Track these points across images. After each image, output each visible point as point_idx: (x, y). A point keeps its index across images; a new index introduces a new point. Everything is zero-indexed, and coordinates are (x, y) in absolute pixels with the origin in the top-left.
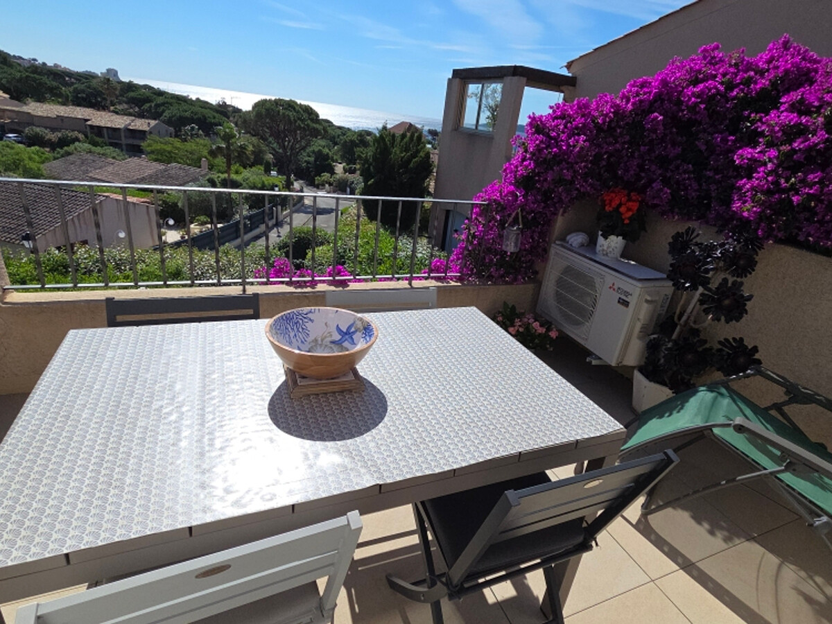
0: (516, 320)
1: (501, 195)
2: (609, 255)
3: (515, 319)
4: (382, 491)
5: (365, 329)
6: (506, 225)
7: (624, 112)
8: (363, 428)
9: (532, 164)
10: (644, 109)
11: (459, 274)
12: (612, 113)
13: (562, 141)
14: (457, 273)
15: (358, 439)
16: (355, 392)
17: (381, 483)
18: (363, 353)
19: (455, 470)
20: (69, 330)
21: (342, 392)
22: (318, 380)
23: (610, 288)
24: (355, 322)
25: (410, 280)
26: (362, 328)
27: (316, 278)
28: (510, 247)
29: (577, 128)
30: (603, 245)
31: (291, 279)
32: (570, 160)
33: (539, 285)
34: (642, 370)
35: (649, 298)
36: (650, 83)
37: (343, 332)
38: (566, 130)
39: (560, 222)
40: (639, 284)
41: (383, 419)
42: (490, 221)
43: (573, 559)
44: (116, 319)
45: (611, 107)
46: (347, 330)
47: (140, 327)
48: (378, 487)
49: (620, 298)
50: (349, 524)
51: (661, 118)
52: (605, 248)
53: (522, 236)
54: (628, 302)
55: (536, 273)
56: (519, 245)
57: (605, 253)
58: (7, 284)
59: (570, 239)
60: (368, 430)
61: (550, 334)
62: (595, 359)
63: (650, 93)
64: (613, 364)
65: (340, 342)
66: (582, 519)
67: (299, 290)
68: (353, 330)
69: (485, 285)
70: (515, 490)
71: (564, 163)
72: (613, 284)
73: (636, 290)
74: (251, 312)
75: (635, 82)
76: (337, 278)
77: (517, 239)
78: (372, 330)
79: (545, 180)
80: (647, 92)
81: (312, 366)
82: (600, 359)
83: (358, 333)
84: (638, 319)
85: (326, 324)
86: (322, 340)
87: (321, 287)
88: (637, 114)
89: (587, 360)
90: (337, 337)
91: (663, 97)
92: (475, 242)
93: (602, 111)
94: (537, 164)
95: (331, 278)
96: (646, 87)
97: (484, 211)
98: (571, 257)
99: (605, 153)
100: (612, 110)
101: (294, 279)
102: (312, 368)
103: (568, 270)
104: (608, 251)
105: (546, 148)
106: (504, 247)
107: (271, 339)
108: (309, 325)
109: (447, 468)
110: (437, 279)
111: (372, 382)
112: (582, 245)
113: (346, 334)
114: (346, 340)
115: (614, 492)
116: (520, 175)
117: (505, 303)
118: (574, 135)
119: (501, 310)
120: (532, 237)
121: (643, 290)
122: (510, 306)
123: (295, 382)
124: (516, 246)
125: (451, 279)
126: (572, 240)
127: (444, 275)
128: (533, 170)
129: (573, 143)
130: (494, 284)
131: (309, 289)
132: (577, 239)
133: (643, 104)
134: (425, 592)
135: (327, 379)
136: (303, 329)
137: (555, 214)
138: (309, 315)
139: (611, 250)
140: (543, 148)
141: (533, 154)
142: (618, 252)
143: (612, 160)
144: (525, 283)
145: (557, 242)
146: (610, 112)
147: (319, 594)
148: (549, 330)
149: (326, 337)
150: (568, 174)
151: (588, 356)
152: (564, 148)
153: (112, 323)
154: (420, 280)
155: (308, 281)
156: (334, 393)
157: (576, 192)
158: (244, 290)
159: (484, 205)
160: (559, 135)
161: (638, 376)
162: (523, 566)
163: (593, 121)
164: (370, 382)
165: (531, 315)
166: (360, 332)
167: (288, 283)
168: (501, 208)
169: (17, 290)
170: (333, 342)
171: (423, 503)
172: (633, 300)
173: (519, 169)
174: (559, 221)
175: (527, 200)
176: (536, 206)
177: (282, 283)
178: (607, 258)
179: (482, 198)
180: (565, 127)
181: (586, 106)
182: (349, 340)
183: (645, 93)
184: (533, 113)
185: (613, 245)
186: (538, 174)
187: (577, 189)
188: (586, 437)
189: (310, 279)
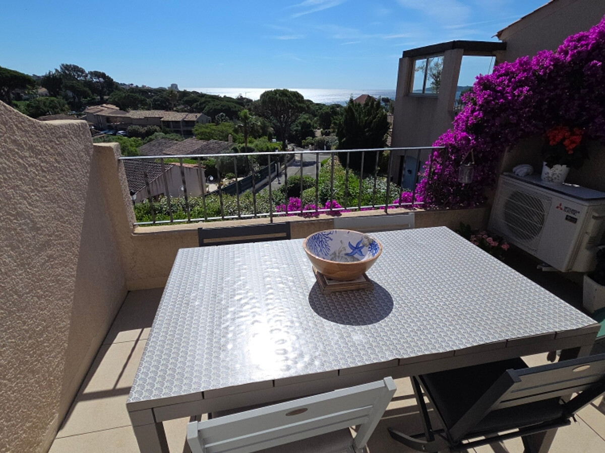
0: (472, 236)
1: (455, 140)
2: (554, 180)
3: (470, 236)
4: (400, 364)
5: (371, 244)
6: (461, 163)
7: (563, 63)
8: (378, 317)
9: (481, 114)
10: (582, 59)
11: (422, 203)
12: (552, 65)
13: (507, 93)
14: (421, 201)
15: (377, 325)
16: (367, 291)
17: (400, 358)
18: (371, 262)
19: (455, 351)
20: (179, 249)
21: (358, 290)
22: (340, 281)
23: (558, 207)
24: (362, 240)
25: (386, 208)
26: (368, 244)
27: (319, 210)
28: (465, 180)
29: (520, 81)
30: (548, 173)
31: (302, 212)
32: (515, 108)
33: (489, 207)
34: (591, 275)
35: (596, 215)
36: (587, 37)
37: (354, 247)
38: (510, 84)
39: (506, 158)
40: (586, 204)
41: (391, 310)
42: (446, 161)
43: (549, 431)
44: (203, 242)
45: (551, 60)
46: (356, 246)
47: (219, 246)
48: (397, 361)
49: (567, 216)
50: (386, 386)
51: (600, 64)
52: (550, 175)
53: (475, 170)
54: (576, 219)
55: (486, 199)
56: (472, 178)
57: (550, 179)
58: (135, 222)
59: (516, 170)
60: (382, 318)
61: (502, 246)
62: (545, 266)
63: (587, 45)
64: (563, 270)
65: (353, 254)
66: (558, 398)
67: (307, 219)
68: (361, 245)
69: (445, 210)
70: (515, 370)
71: (510, 110)
72: (561, 205)
73: (583, 209)
74: (284, 235)
75: (572, 38)
76: (333, 209)
77: (470, 173)
78: (376, 245)
79: (494, 125)
80: (585, 45)
81: (338, 271)
82: (549, 266)
83: (365, 247)
84: (587, 233)
85: (341, 241)
86: (339, 254)
87: (322, 217)
88: (575, 63)
89: (538, 268)
90: (349, 251)
91: (601, 46)
92: (435, 178)
93: (543, 65)
94: (485, 113)
95: (329, 210)
96: (583, 40)
97: (443, 153)
98: (518, 185)
99: (546, 99)
100: (552, 63)
101: (303, 211)
102: (338, 273)
103: (516, 195)
104: (553, 178)
105: (494, 100)
106: (459, 179)
107: (309, 253)
108: (329, 242)
109: (448, 349)
110: (406, 207)
111: (378, 283)
112: (527, 174)
113: (356, 248)
114: (356, 252)
115: (591, 378)
116: (470, 124)
117: (461, 223)
118: (518, 87)
119: (458, 229)
120: (483, 171)
121: (591, 207)
122: (466, 225)
123: (325, 283)
124: (470, 178)
125: (417, 207)
126: (518, 171)
127: (411, 204)
128: (482, 119)
129: (518, 93)
130: (452, 209)
131: (314, 218)
132: (522, 170)
133: (581, 55)
134: (426, 444)
135: (347, 281)
136: (326, 245)
137: (502, 151)
138: (330, 236)
139: (556, 176)
140: (491, 100)
141: (481, 106)
142: (562, 179)
143: (553, 103)
144: (477, 207)
145: (505, 173)
146: (550, 65)
147: (352, 437)
148: (500, 243)
149: (341, 251)
150: (513, 119)
151: (538, 264)
152: (510, 98)
153: (202, 245)
154: (393, 208)
155: (313, 213)
156: (352, 290)
157: (521, 132)
158: (271, 221)
159: (442, 149)
160: (504, 89)
161: (587, 280)
162: (500, 434)
163: (534, 74)
164: (376, 283)
165: (485, 232)
166: (367, 247)
167: (299, 215)
168: (456, 150)
169: (139, 225)
170: (347, 254)
171: (420, 376)
172: (581, 218)
173: (470, 119)
174: (505, 155)
175: (478, 142)
176: (485, 146)
177: (295, 214)
178: (552, 183)
179: (440, 143)
180: (510, 81)
181: (527, 63)
182: (359, 252)
183: (582, 46)
184: (481, 75)
185: (557, 172)
186: (487, 121)
187: (522, 130)
188: (563, 329)
189: (314, 211)
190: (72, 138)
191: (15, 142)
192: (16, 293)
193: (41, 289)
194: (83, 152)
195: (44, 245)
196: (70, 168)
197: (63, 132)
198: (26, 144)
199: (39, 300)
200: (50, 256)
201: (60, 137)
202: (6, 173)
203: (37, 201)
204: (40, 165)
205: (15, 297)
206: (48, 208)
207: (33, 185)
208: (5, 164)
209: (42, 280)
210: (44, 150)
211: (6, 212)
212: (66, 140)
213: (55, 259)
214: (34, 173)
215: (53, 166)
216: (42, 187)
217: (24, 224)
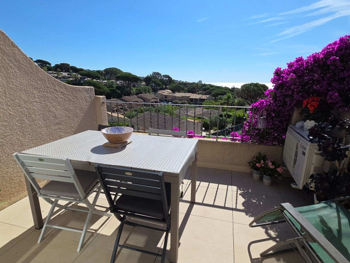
0: (261, 161)
4: (91, 164)
11: (241, 138)
19: (110, 165)
23: (301, 146)
39: (295, 117)
40: (309, 143)
48: (89, 162)
51: (337, 58)
53: (267, 121)
54: (305, 153)
56: (265, 125)
59: (297, 124)
61: (277, 169)
62: (294, 185)
72: (301, 144)
73: (308, 147)
82: (297, 185)
84: (312, 163)
89: (291, 185)
121: (311, 146)
130: (259, 144)
145: (290, 126)
148: (277, 167)
151: (292, 183)
190: (83, 92)
191: (55, 90)
192: (41, 134)
193: (52, 137)
194: (88, 97)
195: (58, 124)
196: (78, 101)
197: (79, 89)
198: (60, 91)
199: (50, 140)
200: (59, 128)
201: (77, 91)
202: (49, 98)
203: (59, 109)
204: (64, 98)
205: (40, 135)
206: (64, 112)
207: (59, 104)
208: (49, 95)
209: (53, 134)
210: (67, 93)
211: (45, 109)
212: (80, 92)
213: (62, 129)
214: (61, 100)
215: (71, 100)
216: (63, 105)
217: (51, 115)
